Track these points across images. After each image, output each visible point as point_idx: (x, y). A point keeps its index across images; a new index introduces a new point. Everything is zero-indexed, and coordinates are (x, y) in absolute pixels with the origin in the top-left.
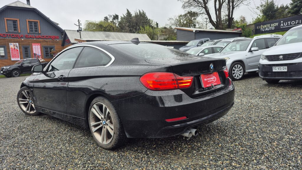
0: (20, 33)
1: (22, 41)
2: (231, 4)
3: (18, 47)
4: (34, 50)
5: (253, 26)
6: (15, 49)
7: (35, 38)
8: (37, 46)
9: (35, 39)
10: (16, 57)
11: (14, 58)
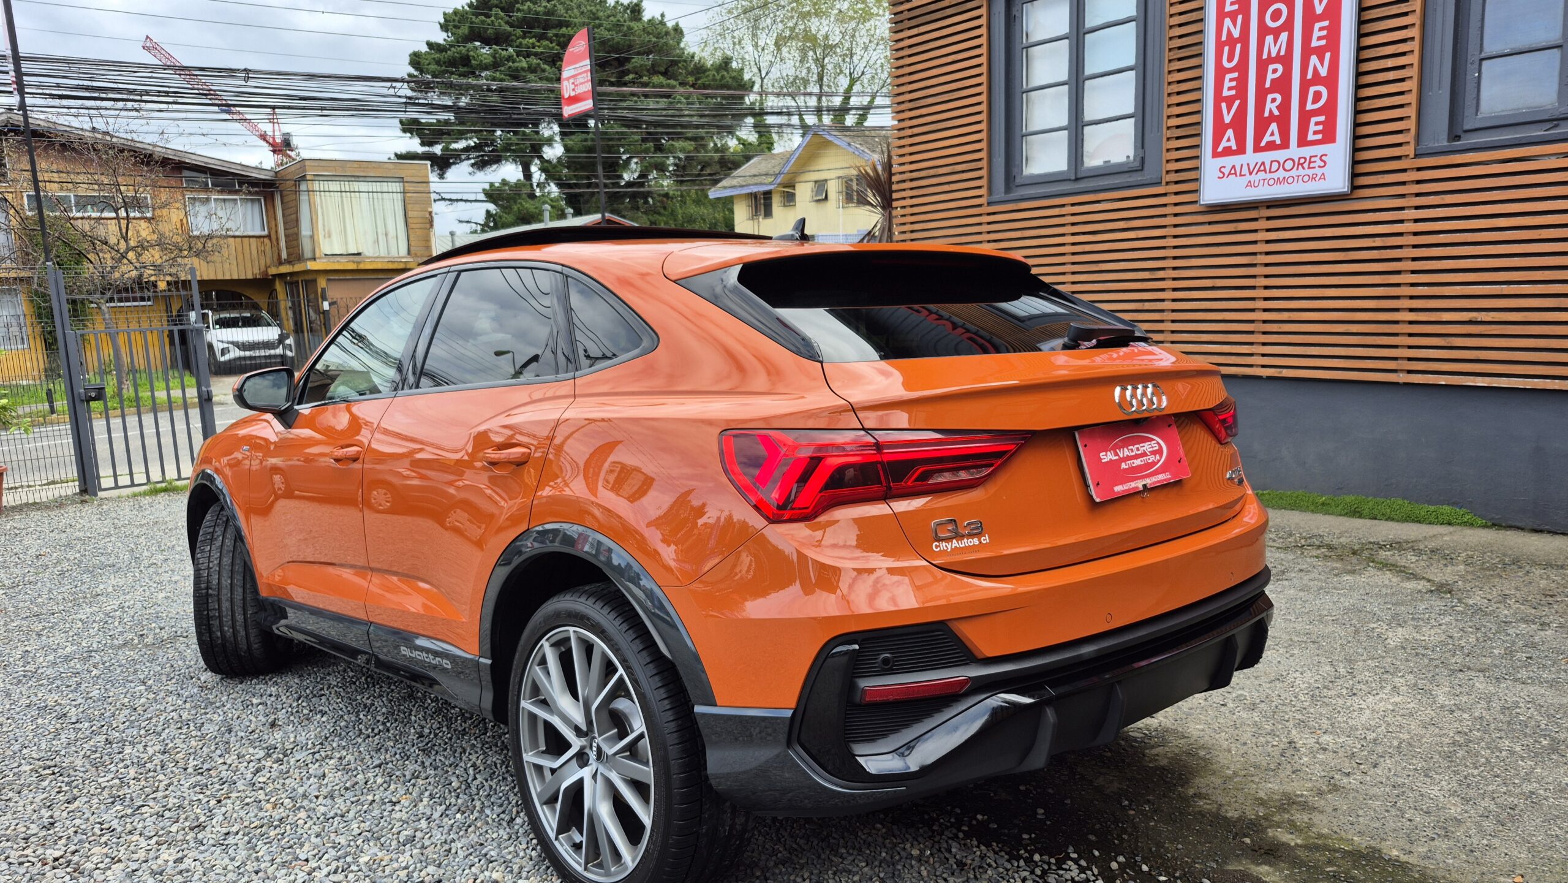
10: (1274, 127)
11: (1241, 150)
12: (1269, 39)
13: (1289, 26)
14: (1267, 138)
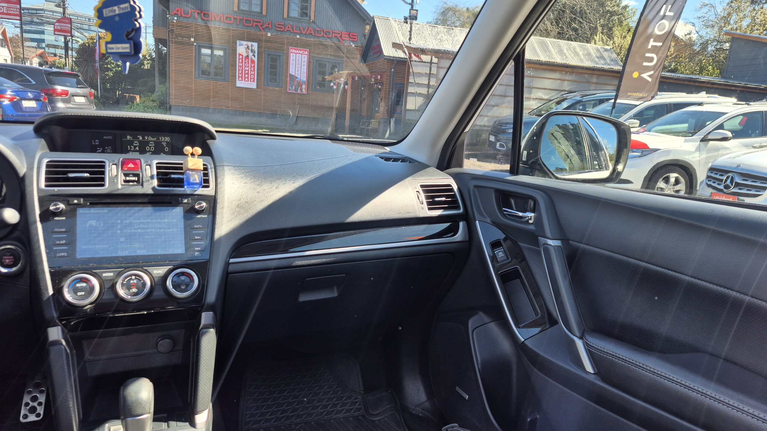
0: (266, 16)
1: (268, 40)
3: (256, 55)
4: (291, 66)
6: (247, 57)
7: (299, 34)
8: (300, 55)
9: (298, 37)
10: (247, 79)
11: (242, 80)
12: (246, 68)
13: (248, 66)
14: (246, 80)
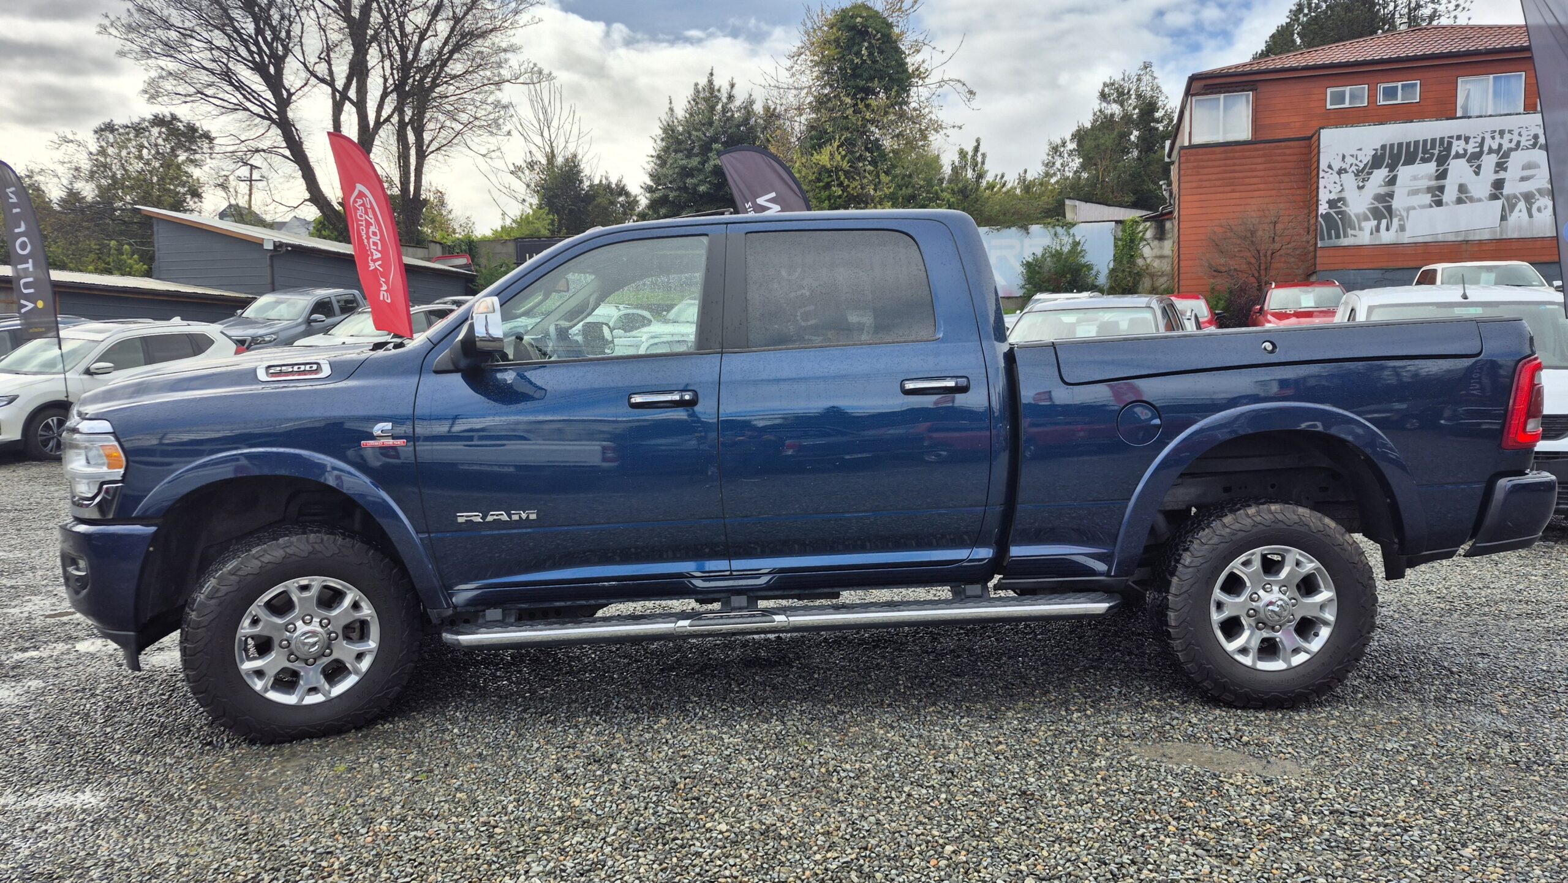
2: (411, 137)
5: (511, 248)
